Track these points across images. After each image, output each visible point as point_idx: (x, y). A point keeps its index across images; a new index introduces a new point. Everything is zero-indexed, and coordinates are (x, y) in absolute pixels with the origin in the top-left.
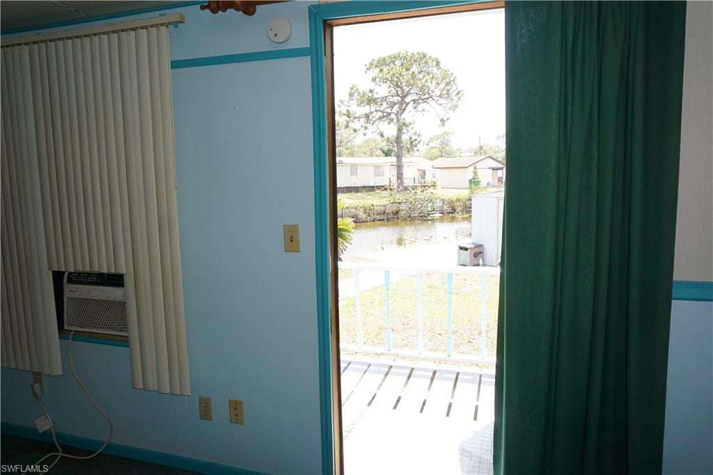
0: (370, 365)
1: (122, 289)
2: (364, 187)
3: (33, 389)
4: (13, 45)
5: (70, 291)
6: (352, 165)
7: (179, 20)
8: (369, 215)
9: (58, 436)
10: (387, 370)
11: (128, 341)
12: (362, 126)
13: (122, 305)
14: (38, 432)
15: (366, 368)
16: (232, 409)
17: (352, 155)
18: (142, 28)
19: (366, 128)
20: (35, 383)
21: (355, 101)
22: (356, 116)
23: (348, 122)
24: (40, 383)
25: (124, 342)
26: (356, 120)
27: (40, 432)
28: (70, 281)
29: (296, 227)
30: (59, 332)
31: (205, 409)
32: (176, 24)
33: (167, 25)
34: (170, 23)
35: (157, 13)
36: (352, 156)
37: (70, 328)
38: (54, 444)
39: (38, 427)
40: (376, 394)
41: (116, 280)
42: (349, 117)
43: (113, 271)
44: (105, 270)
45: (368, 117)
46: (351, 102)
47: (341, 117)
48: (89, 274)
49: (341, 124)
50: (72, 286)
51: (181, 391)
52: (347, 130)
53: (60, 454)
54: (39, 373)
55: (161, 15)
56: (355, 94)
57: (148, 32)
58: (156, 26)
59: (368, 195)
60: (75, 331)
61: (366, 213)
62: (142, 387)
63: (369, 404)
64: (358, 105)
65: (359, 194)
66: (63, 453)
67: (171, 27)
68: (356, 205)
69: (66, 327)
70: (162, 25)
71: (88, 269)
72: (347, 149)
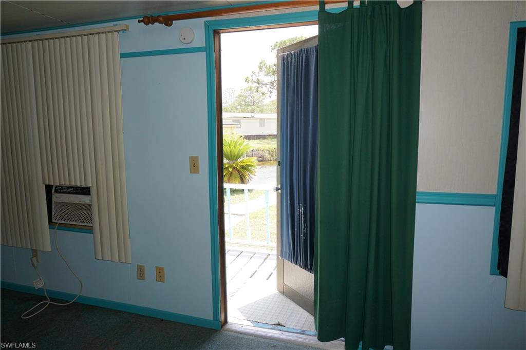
0: (255, 253)
1: (89, 196)
2: (270, 135)
3: (32, 261)
4: (22, 42)
5: (57, 198)
6: (261, 119)
7: (125, 28)
8: (272, 156)
9: (48, 291)
10: (266, 256)
11: (92, 230)
12: (268, 91)
13: (89, 206)
14: (35, 289)
15: (252, 255)
16: (158, 273)
17: (262, 111)
18: (102, 33)
19: (271, 92)
20: (33, 257)
21: (263, 72)
22: (264, 83)
23: (258, 88)
24: (37, 257)
25: (90, 230)
26: (264, 87)
27: (36, 288)
28: (56, 191)
29: (197, 158)
30: (49, 224)
31: (141, 273)
32: (124, 31)
33: (117, 31)
34: (120, 31)
35: (112, 23)
36: (262, 113)
37: (56, 221)
38: (46, 297)
39: (35, 285)
40: (256, 271)
41: (86, 191)
42: (259, 84)
43: (83, 185)
44: (78, 184)
45: (273, 84)
46: (261, 73)
47: (253, 84)
48: (68, 188)
49: (253, 89)
50: (58, 195)
51: (125, 260)
52: (258, 93)
53: (49, 302)
54: (36, 250)
55: (114, 25)
56: (264, 67)
57: (106, 35)
58: (112, 32)
59: (272, 141)
60: (60, 223)
61: (270, 154)
62: (101, 258)
63: (251, 277)
64: (265, 75)
65: (266, 141)
66: (51, 301)
67: (120, 32)
68: (263, 148)
69: (54, 221)
70: (115, 31)
71: (68, 184)
72: (258, 107)
